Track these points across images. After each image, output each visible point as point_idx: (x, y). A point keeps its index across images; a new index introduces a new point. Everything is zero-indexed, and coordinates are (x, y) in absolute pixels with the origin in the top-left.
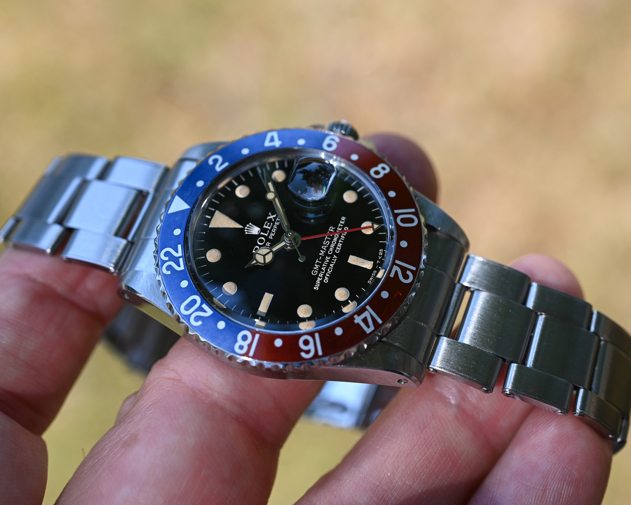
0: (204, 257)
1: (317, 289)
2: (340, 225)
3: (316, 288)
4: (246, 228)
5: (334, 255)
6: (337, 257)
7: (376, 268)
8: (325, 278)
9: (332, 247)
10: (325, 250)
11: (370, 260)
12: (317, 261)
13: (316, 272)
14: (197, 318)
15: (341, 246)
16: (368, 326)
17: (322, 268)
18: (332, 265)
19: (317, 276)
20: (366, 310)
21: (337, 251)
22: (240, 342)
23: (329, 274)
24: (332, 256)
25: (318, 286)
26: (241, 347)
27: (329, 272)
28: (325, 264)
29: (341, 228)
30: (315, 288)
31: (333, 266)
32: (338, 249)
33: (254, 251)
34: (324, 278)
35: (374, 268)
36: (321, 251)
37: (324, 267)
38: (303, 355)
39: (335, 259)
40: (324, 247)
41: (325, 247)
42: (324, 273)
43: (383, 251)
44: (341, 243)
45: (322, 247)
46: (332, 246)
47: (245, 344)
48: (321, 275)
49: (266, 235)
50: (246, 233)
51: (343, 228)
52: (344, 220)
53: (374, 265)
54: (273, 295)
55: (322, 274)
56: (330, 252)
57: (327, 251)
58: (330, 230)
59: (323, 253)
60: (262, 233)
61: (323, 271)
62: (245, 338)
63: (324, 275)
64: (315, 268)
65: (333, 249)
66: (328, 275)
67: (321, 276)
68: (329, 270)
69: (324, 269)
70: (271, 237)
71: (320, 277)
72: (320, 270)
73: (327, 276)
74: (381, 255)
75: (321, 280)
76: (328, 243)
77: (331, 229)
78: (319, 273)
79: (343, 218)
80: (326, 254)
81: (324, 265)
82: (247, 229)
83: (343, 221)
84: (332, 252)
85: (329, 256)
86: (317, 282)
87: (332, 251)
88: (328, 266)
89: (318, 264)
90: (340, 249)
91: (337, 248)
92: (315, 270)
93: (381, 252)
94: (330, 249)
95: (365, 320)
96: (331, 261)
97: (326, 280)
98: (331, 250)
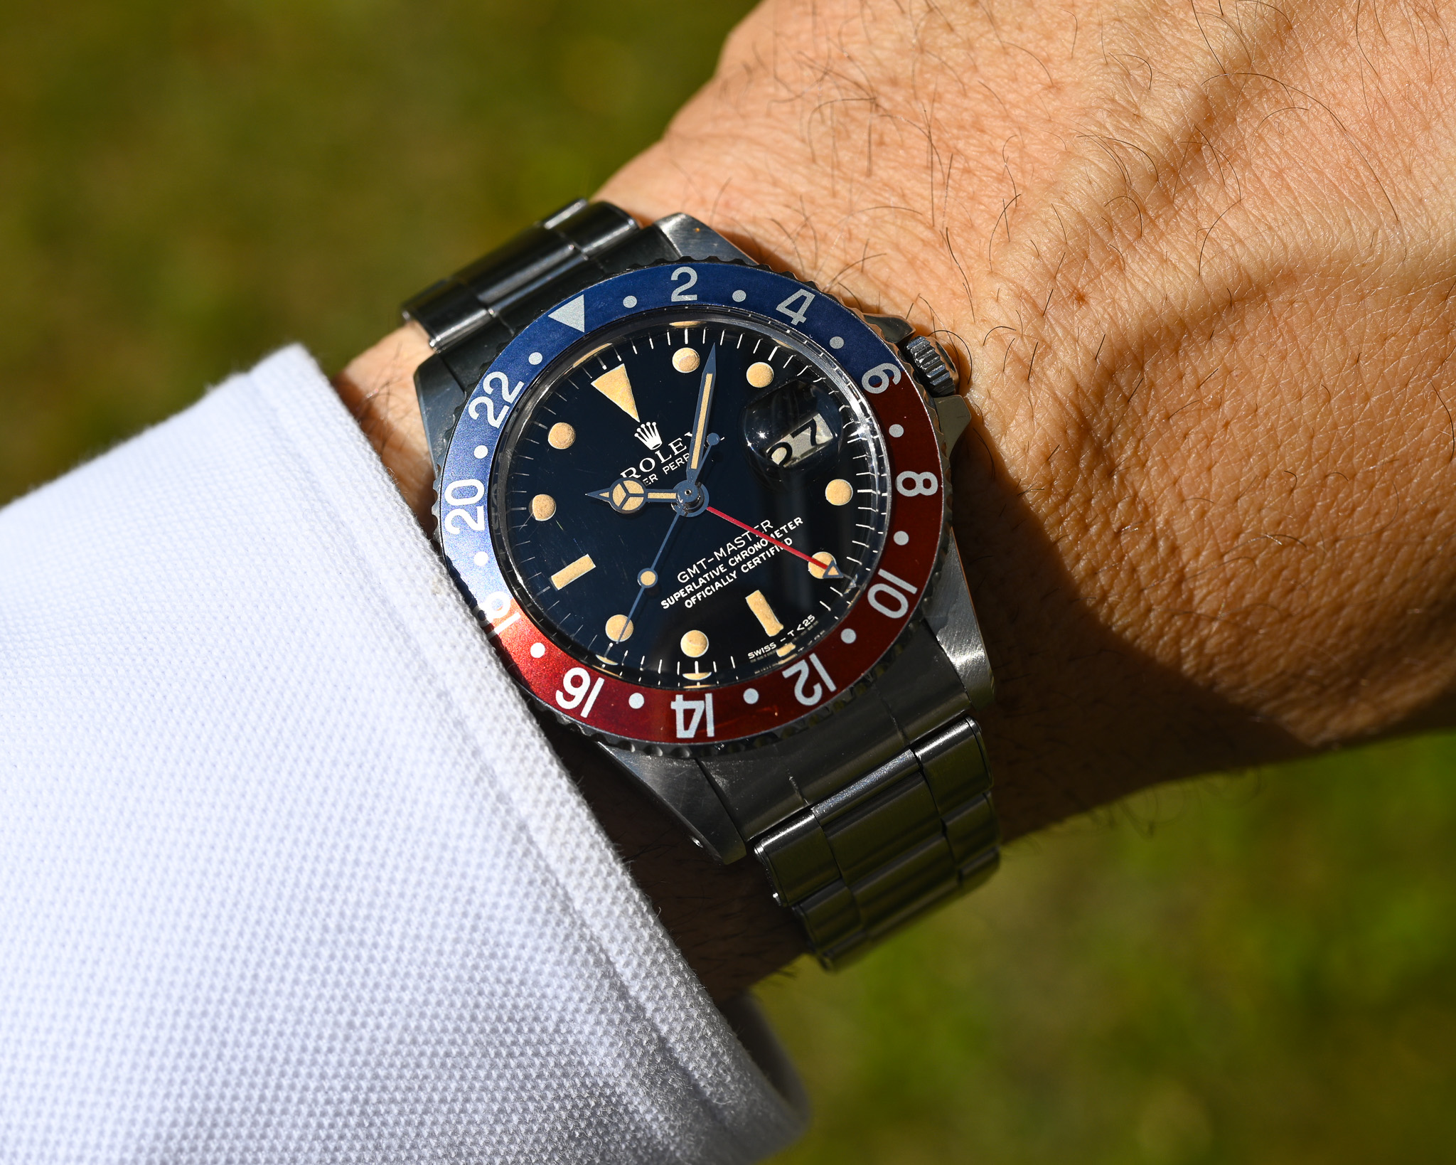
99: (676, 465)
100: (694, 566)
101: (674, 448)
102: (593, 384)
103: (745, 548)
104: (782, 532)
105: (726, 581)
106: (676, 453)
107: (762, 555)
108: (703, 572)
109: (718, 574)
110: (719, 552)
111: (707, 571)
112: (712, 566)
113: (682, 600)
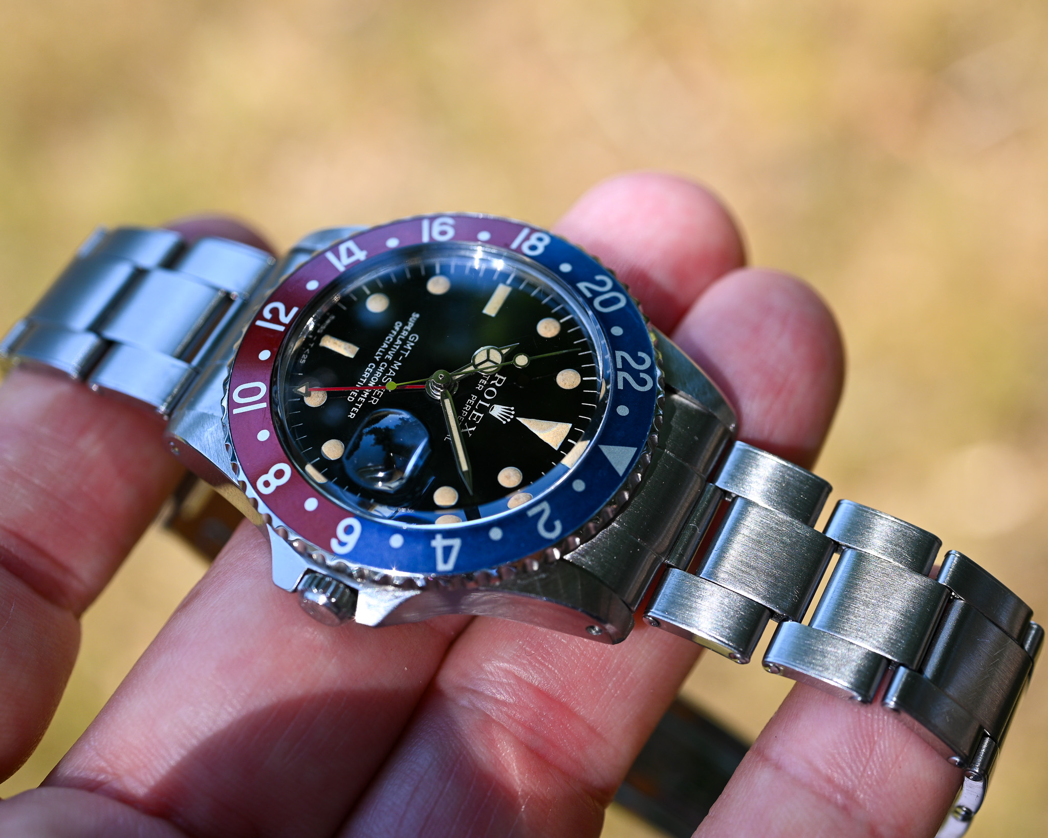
0: (584, 379)
1: (415, 313)
2: (360, 406)
3: (415, 316)
4: (512, 417)
5: (378, 360)
6: (375, 357)
7: (317, 336)
8: (398, 328)
10: (392, 369)
12: (407, 354)
13: (412, 338)
15: (365, 374)
16: (348, 248)
18: (385, 346)
19: (410, 333)
20: (345, 268)
21: (372, 366)
22: (541, 244)
23: (392, 333)
24: (382, 360)
25: (411, 318)
27: (390, 337)
28: (395, 348)
31: (383, 345)
32: (369, 369)
33: (504, 379)
34: (401, 329)
35: (320, 337)
36: (397, 368)
37: (397, 345)
38: (451, 222)
39: (378, 355)
40: (392, 373)
41: (389, 374)
43: (299, 360)
44: (364, 378)
45: (395, 374)
46: (378, 374)
47: (532, 241)
48: (405, 333)
49: (480, 402)
50: (512, 408)
51: (356, 402)
53: (319, 340)
54: (484, 312)
55: (402, 335)
56: (383, 366)
57: (389, 367)
58: (378, 399)
59: (395, 365)
60: (488, 405)
61: (401, 339)
62: (533, 248)
63: (399, 333)
64: (412, 344)
65: (378, 370)
66: (394, 332)
69: (399, 342)
70: (474, 398)
71: (406, 330)
72: (405, 341)
74: (303, 354)
75: (406, 327)
76: (385, 379)
77: (374, 401)
78: (407, 337)
79: (352, 415)
80: (391, 363)
81: (398, 347)
82: (511, 414)
83: (354, 412)
84: (381, 365)
85: (387, 361)
86: (412, 324)
87: (380, 367)
88: (391, 346)
89: (406, 350)
91: (372, 370)
92: (413, 342)
93: (303, 358)
94: (382, 370)
95: (350, 253)
96: (386, 352)
97: (398, 326)
98: (382, 368)
99: (469, 404)
100: (410, 348)
101: (478, 414)
102: (570, 425)
103: (380, 379)
104: (360, 402)
105: (381, 351)
106: (474, 412)
107: (365, 381)
108: (402, 347)
109: (389, 353)
110: (398, 366)
111: (399, 350)
112: (396, 356)
113: (405, 323)
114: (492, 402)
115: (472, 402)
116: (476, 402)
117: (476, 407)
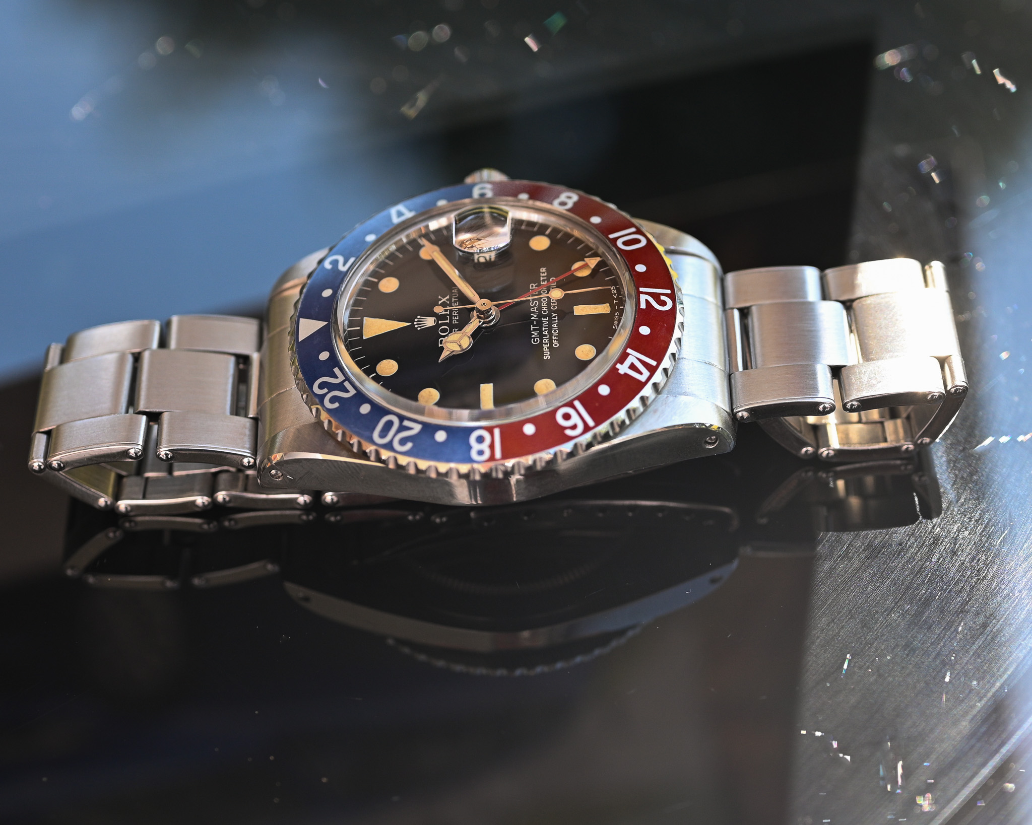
0: (375, 374)
1: (549, 358)
2: (542, 279)
3: (547, 357)
5: (552, 314)
6: (556, 315)
7: (616, 310)
8: (553, 342)
9: (545, 305)
10: (536, 313)
11: (604, 303)
12: (532, 328)
13: (537, 340)
14: (403, 442)
16: (641, 373)
17: (544, 333)
18: (555, 325)
19: (541, 343)
20: (628, 354)
21: (554, 307)
22: (476, 447)
23: (557, 336)
24: (549, 315)
25: (549, 354)
26: (481, 453)
28: (545, 327)
29: (546, 281)
30: (545, 358)
31: (557, 325)
32: (554, 305)
33: (440, 345)
34: (551, 343)
35: (613, 310)
36: (532, 314)
37: (545, 330)
38: (569, 432)
39: (555, 317)
41: (535, 308)
42: (548, 337)
43: (616, 287)
45: (531, 310)
47: (485, 446)
49: (448, 321)
50: (419, 329)
51: (548, 280)
52: (544, 271)
53: (612, 306)
54: (491, 385)
55: (547, 339)
56: (545, 312)
57: (540, 313)
58: (531, 288)
59: (536, 316)
60: (440, 322)
61: (546, 336)
62: (480, 440)
63: (550, 340)
64: (533, 336)
66: (555, 338)
67: (546, 342)
68: (554, 332)
69: (546, 333)
70: (455, 322)
71: (546, 344)
72: (541, 336)
73: (555, 340)
74: (616, 292)
75: (548, 346)
76: (536, 303)
77: (533, 286)
78: (541, 339)
79: (543, 270)
80: (540, 316)
81: (543, 329)
82: (417, 324)
83: (544, 273)
84: (547, 311)
85: (545, 317)
86: (544, 350)
87: (547, 309)
88: (550, 328)
89: (534, 330)
90: (556, 304)
91: (552, 305)
92: (534, 338)
93: (614, 289)
94: (543, 309)
95: (633, 367)
96: (550, 321)
97: (556, 344)
98: (545, 309)
99: (456, 316)
100: (533, 332)
102: (364, 338)
104: (544, 281)
105: (555, 320)
108: (539, 330)
109: (547, 323)
110: (533, 316)
111: (541, 327)
112: (540, 323)
113: (550, 348)
114: (438, 326)
115: (454, 318)
116: (451, 320)
117: (448, 317)
